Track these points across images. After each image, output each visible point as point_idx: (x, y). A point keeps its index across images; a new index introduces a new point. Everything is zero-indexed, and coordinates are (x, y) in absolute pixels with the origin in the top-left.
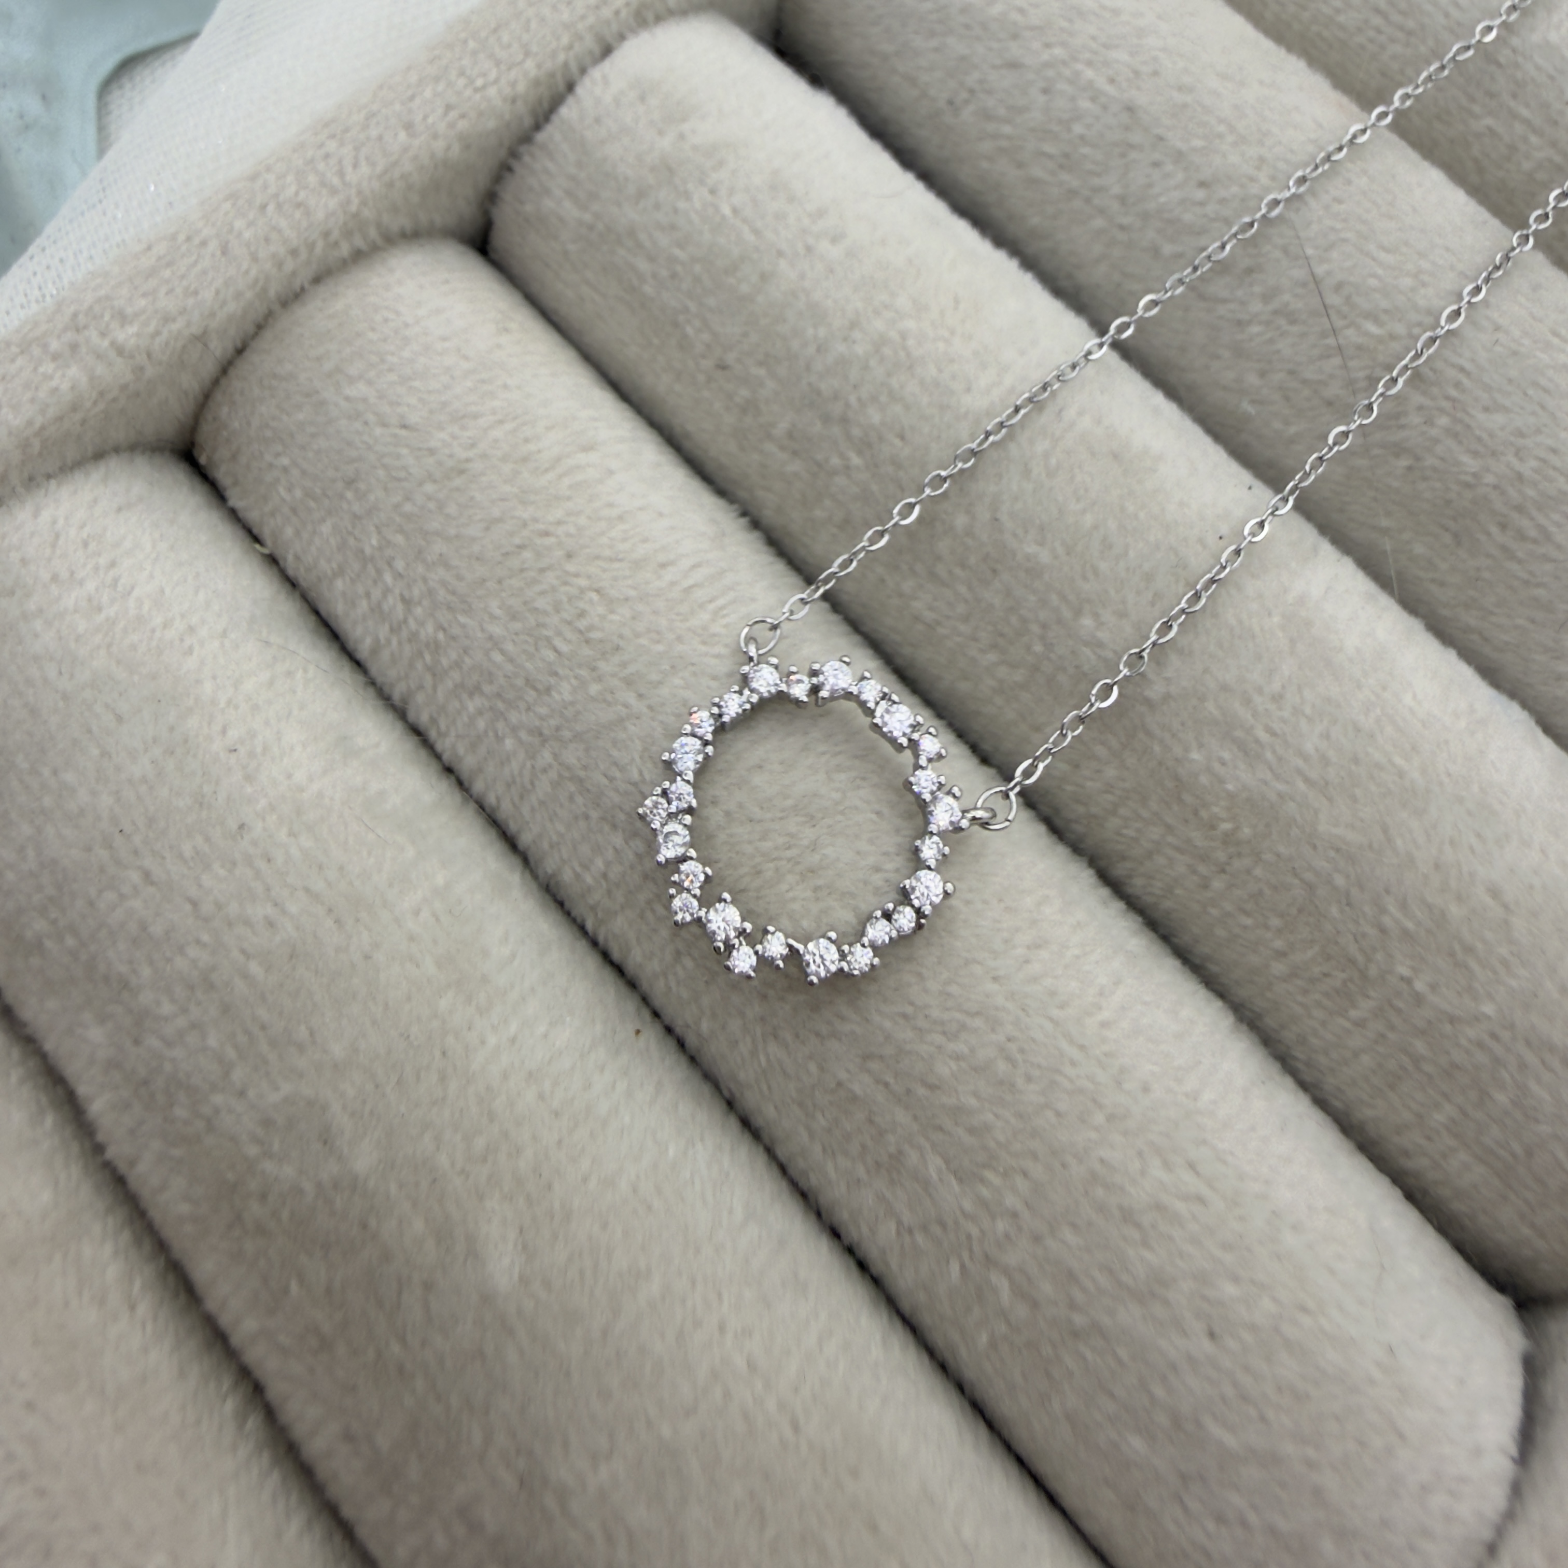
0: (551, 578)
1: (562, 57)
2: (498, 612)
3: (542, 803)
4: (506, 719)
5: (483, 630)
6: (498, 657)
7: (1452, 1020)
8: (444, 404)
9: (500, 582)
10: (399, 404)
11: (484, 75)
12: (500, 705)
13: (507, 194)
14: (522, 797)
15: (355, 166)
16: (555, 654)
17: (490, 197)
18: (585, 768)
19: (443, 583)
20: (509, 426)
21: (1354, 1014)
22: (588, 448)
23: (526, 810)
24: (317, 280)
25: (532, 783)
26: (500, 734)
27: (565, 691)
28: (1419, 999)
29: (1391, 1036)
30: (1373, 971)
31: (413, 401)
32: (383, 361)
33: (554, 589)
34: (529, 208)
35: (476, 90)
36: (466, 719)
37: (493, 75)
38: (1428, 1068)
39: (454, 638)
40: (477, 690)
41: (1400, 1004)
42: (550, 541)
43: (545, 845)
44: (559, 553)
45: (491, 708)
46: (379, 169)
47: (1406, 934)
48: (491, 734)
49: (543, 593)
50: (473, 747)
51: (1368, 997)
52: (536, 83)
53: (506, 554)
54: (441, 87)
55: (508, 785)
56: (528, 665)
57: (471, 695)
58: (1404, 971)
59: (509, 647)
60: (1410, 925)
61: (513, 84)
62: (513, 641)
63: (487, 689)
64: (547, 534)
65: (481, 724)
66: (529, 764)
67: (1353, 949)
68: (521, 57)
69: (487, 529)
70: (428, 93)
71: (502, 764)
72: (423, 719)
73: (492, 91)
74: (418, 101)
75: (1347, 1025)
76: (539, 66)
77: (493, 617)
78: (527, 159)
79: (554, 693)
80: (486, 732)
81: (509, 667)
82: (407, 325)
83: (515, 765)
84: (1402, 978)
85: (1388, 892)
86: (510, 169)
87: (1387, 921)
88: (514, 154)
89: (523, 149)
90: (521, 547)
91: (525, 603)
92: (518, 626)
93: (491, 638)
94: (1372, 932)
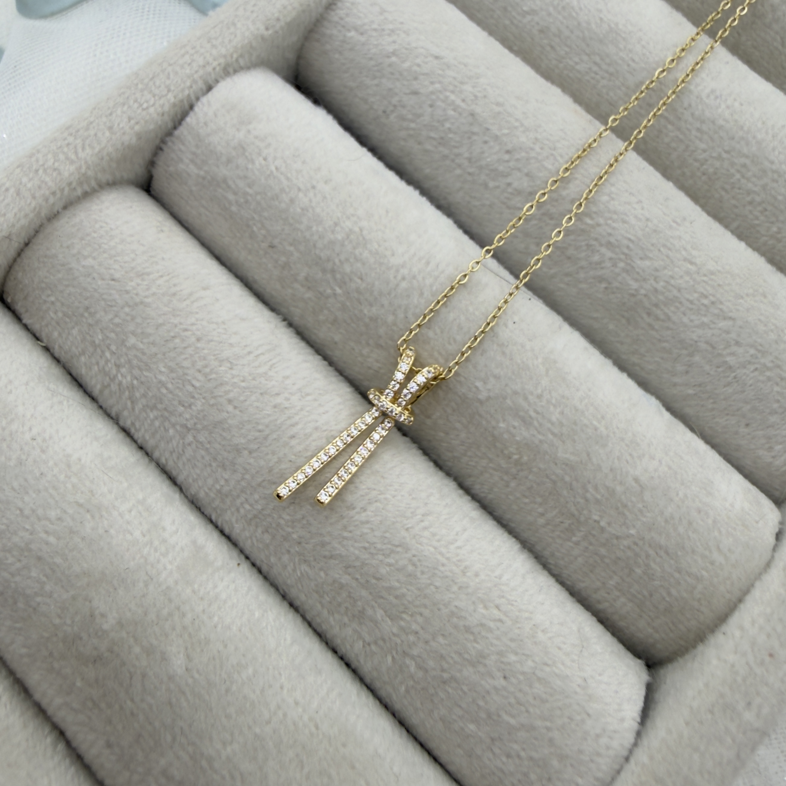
0: (190, 351)
1: (187, 92)
2: (163, 369)
3: (189, 460)
4: (169, 421)
5: (156, 378)
6: (164, 391)
7: (618, 538)
8: (133, 268)
9: (164, 354)
10: (109, 269)
11: (147, 102)
12: (166, 414)
13: (161, 161)
14: (178, 458)
15: (83, 149)
16: (193, 388)
17: (152, 163)
18: (209, 443)
19: (136, 356)
20: (165, 278)
21: (574, 539)
22: (205, 289)
23: (180, 465)
24: (65, 208)
25: (183, 451)
26: (167, 428)
27: (199, 405)
28: (603, 530)
29: (591, 547)
30: (582, 519)
31: (117, 267)
32: (100, 247)
33: (191, 356)
34: (172, 169)
35: (144, 110)
36: (149, 421)
37: (152, 102)
38: (607, 560)
39: (142, 383)
40: (154, 408)
41: (594, 532)
42: (188, 333)
43: (191, 480)
44: (193, 339)
45: (162, 416)
46: (97, 150)
47: (598, 502)
48: (162, 429)
49: (186, 359)
50: (153, 435)
51: (580, 531)
52: (174, 105)
53: (167, 341)
54: (125, 108)
55: (171, 453)
56: (180, 394)
57: (152, 410)
58: (596, 518)
59: (170, 386)
60: (599, 497)
61: (162, 106)
62: (172, 383)
63: (160, 406)
64: (186, 330)
65: (157, 423)
66: (181, 442)
67: (573, 509)
68: (165, 92)
69: (157, 329)
70: (119, 112)
71: (168, 442)
72: (128, 424)
73: (152, 110)
74: (114, 115)
75: (571, 544)
76: (175, 97)
77: (161, 372)
78: (170, 144)
79: (193, 407)
80: (159, 427)
81: (170, 396)
82: (111, 229)
83: (174, 443)
84: (595, 521)
85: (589, 482)
86: (161, 149)
87: (588, 495)
88: (163, 141)
89: (168, 139)
90: (174, 337)
91: (177, 364)
92: (174, 375)
93: (160, 382)
94: (582, 501)
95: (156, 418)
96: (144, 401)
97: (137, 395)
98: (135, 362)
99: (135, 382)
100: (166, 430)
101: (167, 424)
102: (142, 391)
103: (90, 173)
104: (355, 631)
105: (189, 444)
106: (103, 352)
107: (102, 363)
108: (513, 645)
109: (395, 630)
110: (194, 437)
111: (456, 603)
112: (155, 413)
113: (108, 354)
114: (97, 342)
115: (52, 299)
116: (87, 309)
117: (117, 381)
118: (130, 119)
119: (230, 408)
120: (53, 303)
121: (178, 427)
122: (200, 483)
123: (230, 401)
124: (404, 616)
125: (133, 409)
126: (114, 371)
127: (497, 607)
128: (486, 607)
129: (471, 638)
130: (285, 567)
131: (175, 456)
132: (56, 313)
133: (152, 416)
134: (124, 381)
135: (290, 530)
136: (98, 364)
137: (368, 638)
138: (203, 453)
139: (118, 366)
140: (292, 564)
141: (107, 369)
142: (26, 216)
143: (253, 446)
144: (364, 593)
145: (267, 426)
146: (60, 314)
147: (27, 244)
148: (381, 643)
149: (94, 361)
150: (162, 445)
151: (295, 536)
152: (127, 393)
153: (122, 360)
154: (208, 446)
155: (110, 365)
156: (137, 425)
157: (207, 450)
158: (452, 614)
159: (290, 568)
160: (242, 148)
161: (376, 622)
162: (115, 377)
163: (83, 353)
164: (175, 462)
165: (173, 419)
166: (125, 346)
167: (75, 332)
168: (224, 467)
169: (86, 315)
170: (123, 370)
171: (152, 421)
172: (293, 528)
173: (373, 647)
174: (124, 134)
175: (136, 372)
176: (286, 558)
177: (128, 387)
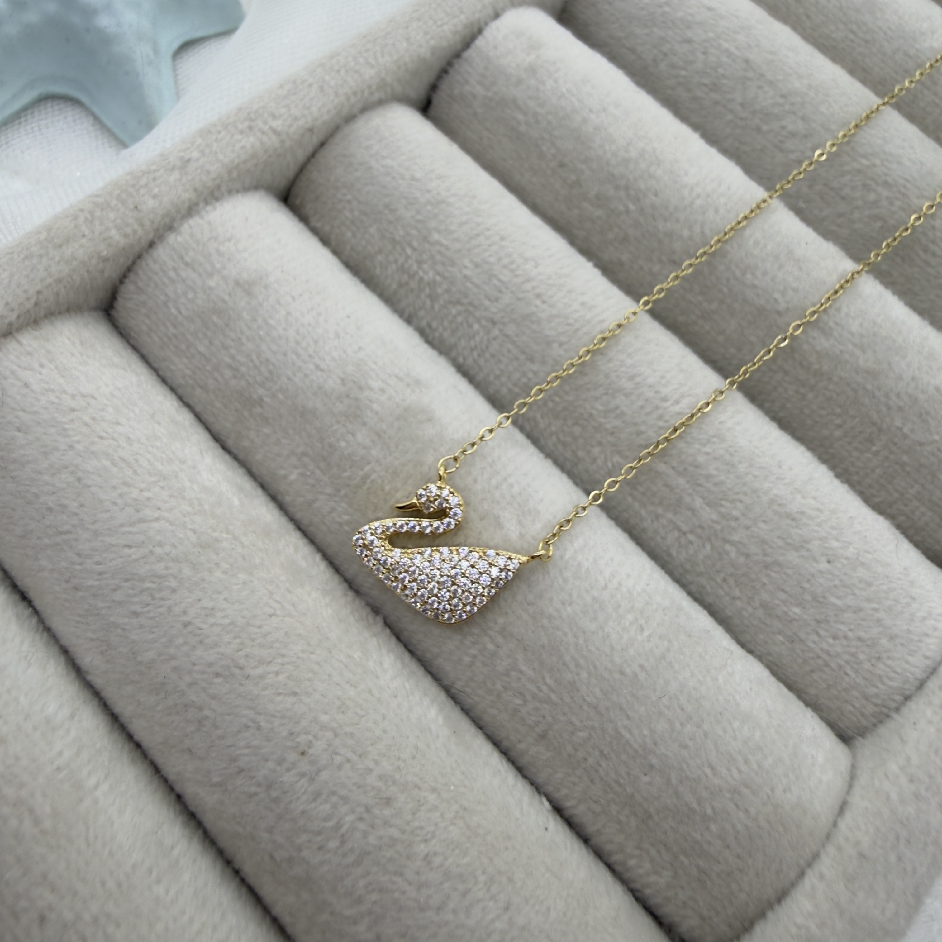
95: (459, 313)
96: (446, 297)
97: (439, 291)
98: (438, 258)
99: (438, 278)
100: (470, 326)
101: (471, 320)
102: (445, 286)
103: (389, 79)
104: (671, 521)
105: (495, 339)
106: (403, 249)
107: (401, 260)
108: (834, 532)
109: (714, 517)
110: (501, 331)
111: (775, 491)
112: (459, 308)
113: (409, 251)
114: (397, 238)
115: (349, 197)
116: (387, 206)
117: (417, 278)
118: (426, 33)
119: (538, 302)
120: (349, 202)
121: (484, 322)
122: (504, 379)
123: (538, 296)
124: (724, 503)
125: (432, 307)
126: (415, 267)
127: (814, 498)
128: (804, 497)
129: (794, 524)
130: (594, 460)
131: (475, 354)
132: (352, 211)
133: (454, 311)
134: (426, 278)
135: (602, 420)
136: (396, 261)
137: (684, 528)
138: (510, 346)
139: (420, 263)
140: (602, 457)
141: (406, 266)
142: (329, 111)
143: (563, 339)
144: (682, 481)
145: (576, 321)
146: (356, 213)
147: (322, 144)
148: (699, 531)
149: (391, 258)
150: (463, 343)
151: (608, 426)
152: (427, 291)
153: (425, 257)
154: (515, 339)
155: (410, 262)
156: (434, 324)
157: (514, 343)
158: (772, 502)
159: (600, 462)
160: (532, 70)
161: (693, 511)
162: (416, 273)
163: (380, 251)
164: (475, 361)
165: (478, 314)
166: (428, 242)
167: (373, 230)
168: (532, 360)
169: (386, 212)
170: (425, 267)
171: (455, 317)
172: (605, 417)
173: (691, 537)
174: (420, 46)
175: (440, 268)
176: (596, 450)
177: (429, 284)
